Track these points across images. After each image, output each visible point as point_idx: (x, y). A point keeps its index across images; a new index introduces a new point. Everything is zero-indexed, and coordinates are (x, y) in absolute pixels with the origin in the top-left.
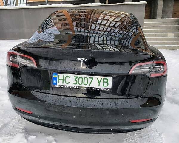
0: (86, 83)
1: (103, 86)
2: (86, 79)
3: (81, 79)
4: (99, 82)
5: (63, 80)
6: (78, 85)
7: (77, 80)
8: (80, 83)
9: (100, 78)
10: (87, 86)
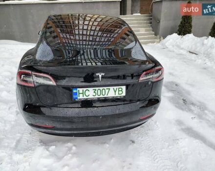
0: (104, 94)
1: (119, 94)
2: (104, 91)
3: (99, 91)
4: (115, 92)
5: (83, 93)
6: (97, 96)
7: (96, 92)
8: (99, 94)
9: (115, 88)
10: (106, 96)
